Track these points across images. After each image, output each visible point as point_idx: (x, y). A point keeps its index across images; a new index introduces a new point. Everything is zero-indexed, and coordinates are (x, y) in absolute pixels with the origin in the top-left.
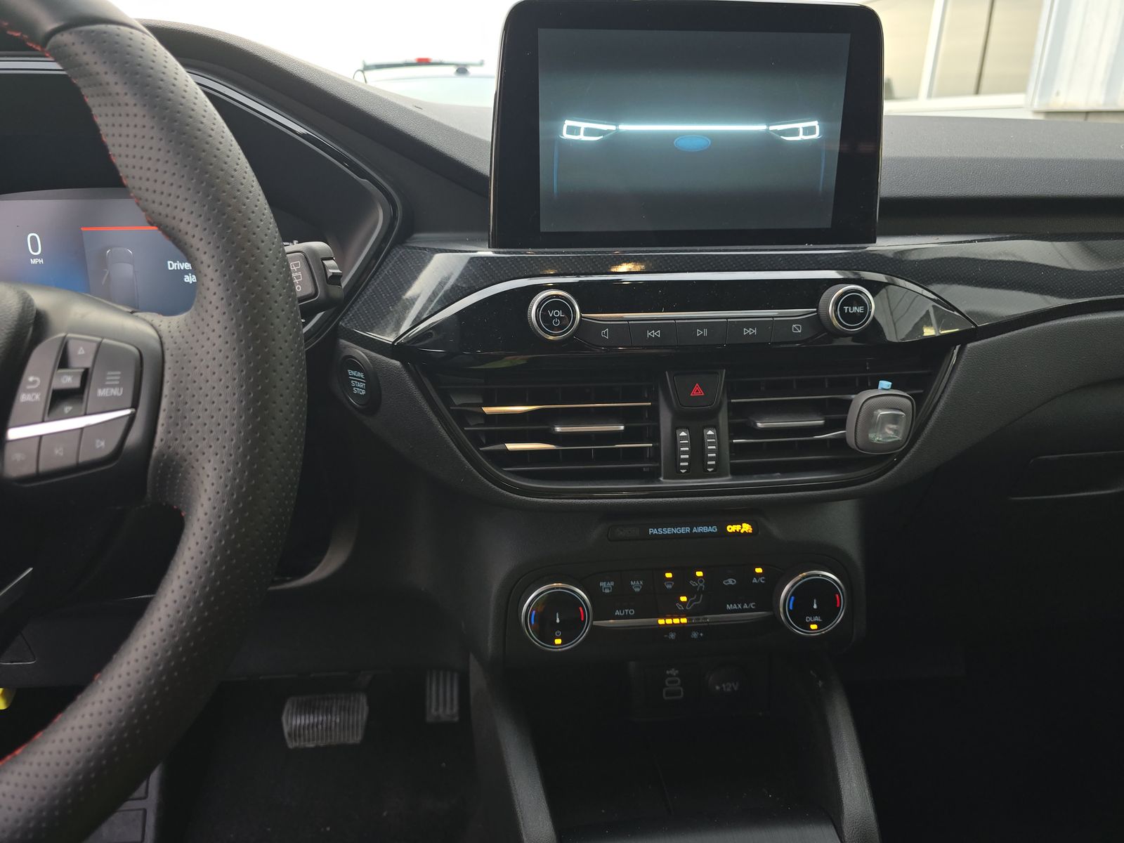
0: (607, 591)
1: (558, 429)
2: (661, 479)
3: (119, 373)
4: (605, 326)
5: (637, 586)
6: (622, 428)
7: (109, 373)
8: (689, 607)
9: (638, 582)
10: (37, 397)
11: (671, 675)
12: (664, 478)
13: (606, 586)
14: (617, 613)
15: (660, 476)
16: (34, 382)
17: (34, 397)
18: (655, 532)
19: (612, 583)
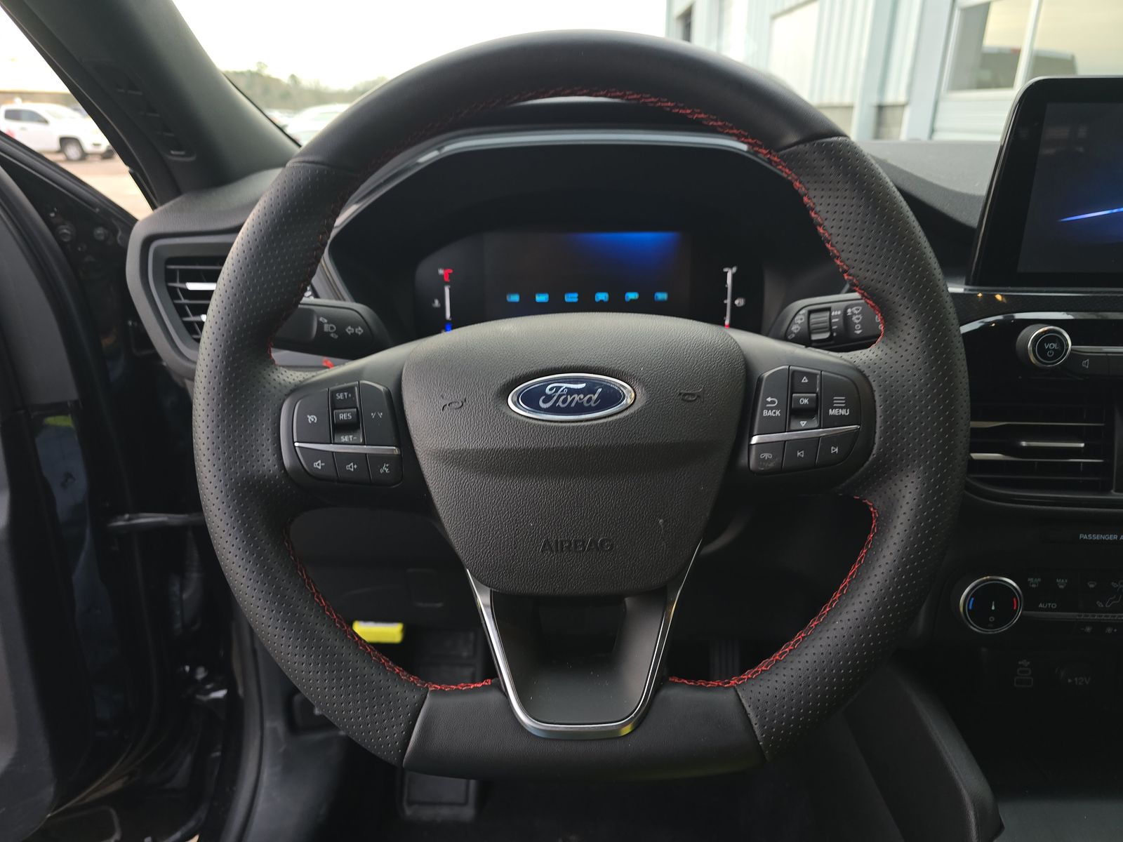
0: (1034, 586)
1: (1024, 444)
2: (1112, 491)
3: (843, 398)
4: (1086, 357)
5: (1061, 583)
6: (1082, 445)
7: (835, 398)
8: (1109, 604)
9: (1063, 581)
10: (778, 413)
11: (1022, 666)
12: (1116, 491)
13: (1034, 582)
14: (1041, 605)
15: (1111, 489)
16: (773, 402)
17: (775, 413)
18: (1085, 537)
19: (1039, 580)
